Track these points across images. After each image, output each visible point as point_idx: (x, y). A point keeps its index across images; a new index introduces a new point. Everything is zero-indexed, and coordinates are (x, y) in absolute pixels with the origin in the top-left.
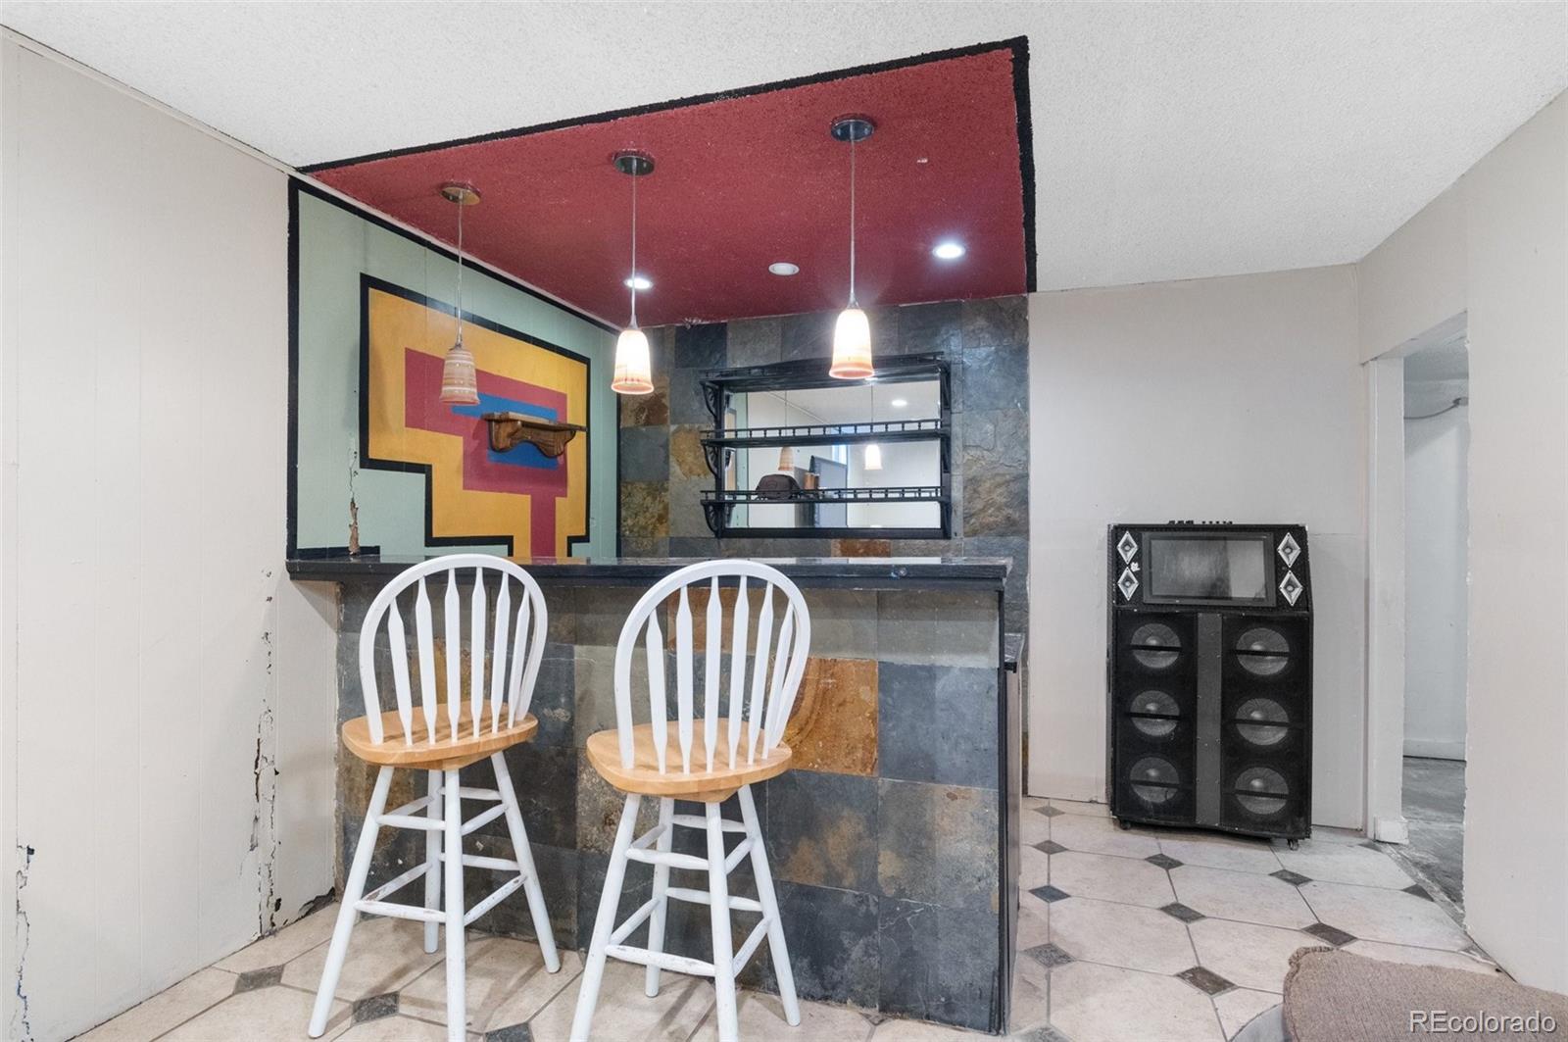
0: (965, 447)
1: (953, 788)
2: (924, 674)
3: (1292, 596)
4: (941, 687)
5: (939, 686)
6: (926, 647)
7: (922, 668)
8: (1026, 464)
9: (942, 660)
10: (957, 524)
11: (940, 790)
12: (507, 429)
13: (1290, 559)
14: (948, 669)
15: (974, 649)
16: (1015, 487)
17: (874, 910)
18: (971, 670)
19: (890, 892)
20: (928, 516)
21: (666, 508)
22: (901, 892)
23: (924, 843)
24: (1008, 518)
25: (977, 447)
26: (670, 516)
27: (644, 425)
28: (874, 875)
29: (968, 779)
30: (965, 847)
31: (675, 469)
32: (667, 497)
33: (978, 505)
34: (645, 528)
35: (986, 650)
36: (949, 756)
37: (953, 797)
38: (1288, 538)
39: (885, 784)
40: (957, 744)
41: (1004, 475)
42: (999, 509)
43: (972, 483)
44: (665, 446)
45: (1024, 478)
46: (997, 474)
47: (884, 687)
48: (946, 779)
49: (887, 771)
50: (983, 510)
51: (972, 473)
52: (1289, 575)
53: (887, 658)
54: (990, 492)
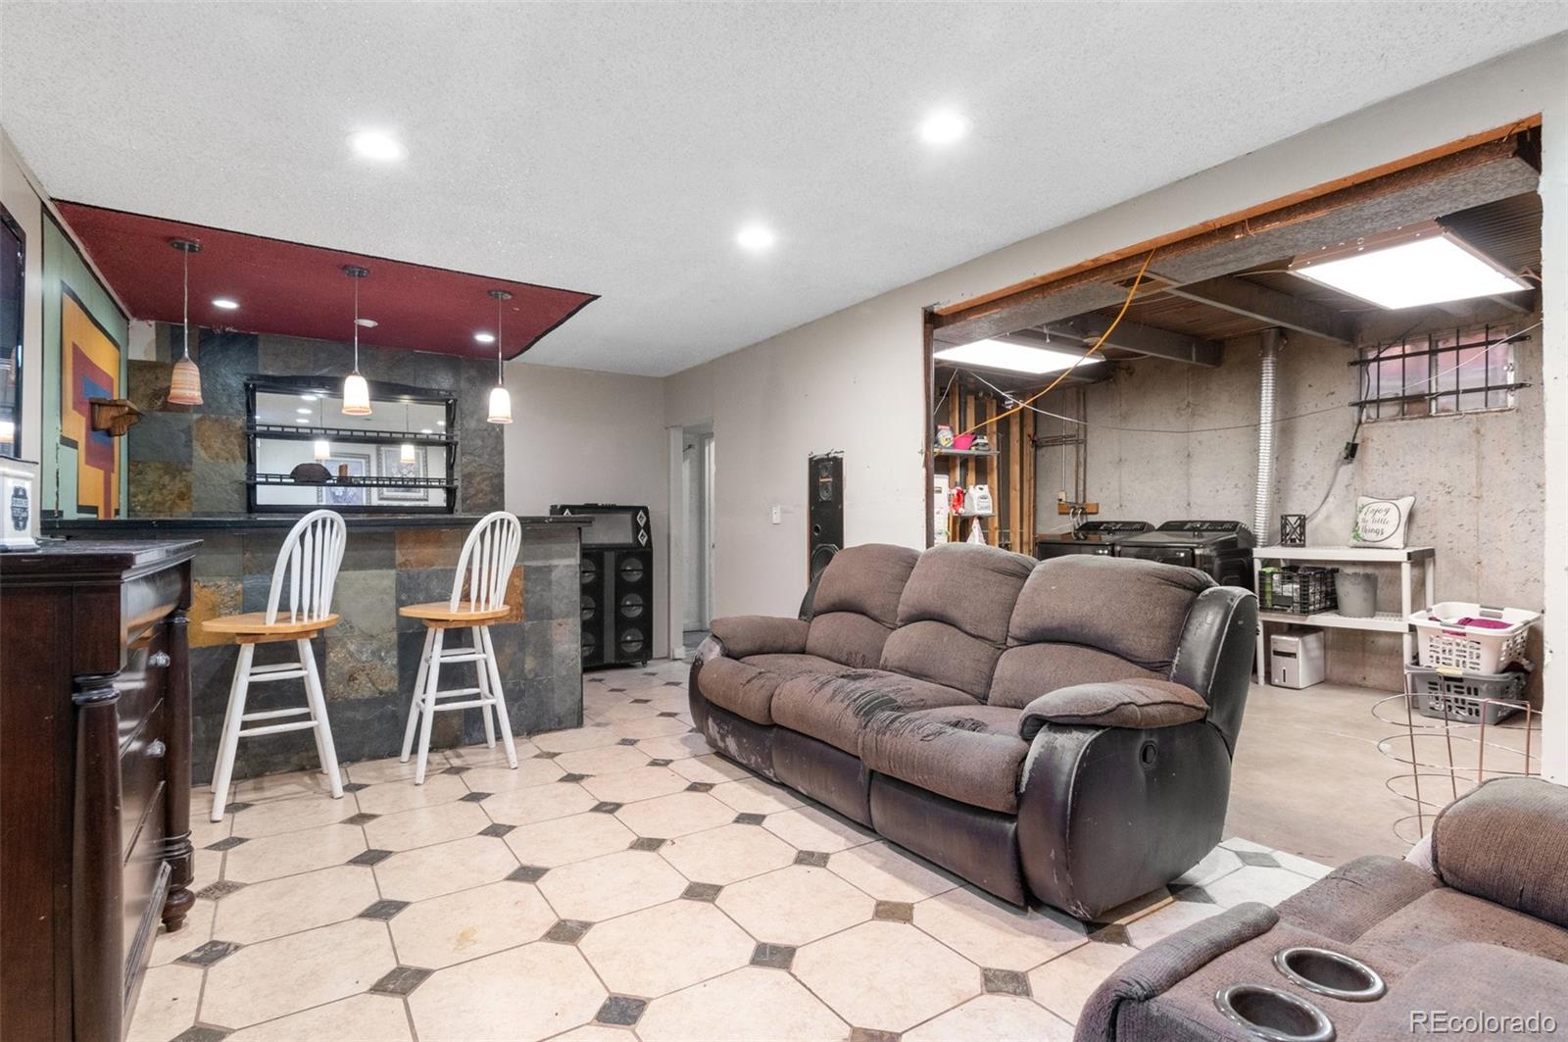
0: (463, 454)
1: (560, 621)
2: (546, 569)
3: (643, 542)
4: (555, 576)
5: (553, 574)
6: (548, 557)
7: (545, 567)
8: (502, 467)
9: (555, 562)
10: (458, 505)
11: (554, 623)
12: (114, 412)
13: (642, 524)
14: (557, 566)
15: (569, 556)
16: (496, 481)
17: (523, 687)
18: (568, 566)
19: (531, 676)
20: (437, 498)
21: (189, 487)
22: (536, 675)
23: (547, 649)
24: (491, 500)
25: (470, 454)
26: (195, 494)
27: (160, 410)
28: (523, 671)
29: (567, 616)
30: (566, 646)
31: (199, 452)
32: (190, 478)
33: (472, 491)
34: (162, 503)
35: (574, 556)
36: (558, 607)
37: (560, 625)
38: (641, 513)
39: (528, 624)
40: (562, 600)
41: (488, 473)
42: (486, 494)
43: (468, 477)
44: (188, 431)
45: (501, 475)
46: (484, 473)
47: (526, 578)
48: (557, 617)
49: (528, 617)
50: (475, 495)
51: (466, 471)
52: (642, 531)
53: (527, 563)
54: (479, 483)
